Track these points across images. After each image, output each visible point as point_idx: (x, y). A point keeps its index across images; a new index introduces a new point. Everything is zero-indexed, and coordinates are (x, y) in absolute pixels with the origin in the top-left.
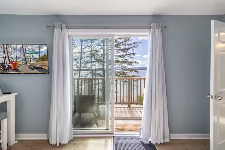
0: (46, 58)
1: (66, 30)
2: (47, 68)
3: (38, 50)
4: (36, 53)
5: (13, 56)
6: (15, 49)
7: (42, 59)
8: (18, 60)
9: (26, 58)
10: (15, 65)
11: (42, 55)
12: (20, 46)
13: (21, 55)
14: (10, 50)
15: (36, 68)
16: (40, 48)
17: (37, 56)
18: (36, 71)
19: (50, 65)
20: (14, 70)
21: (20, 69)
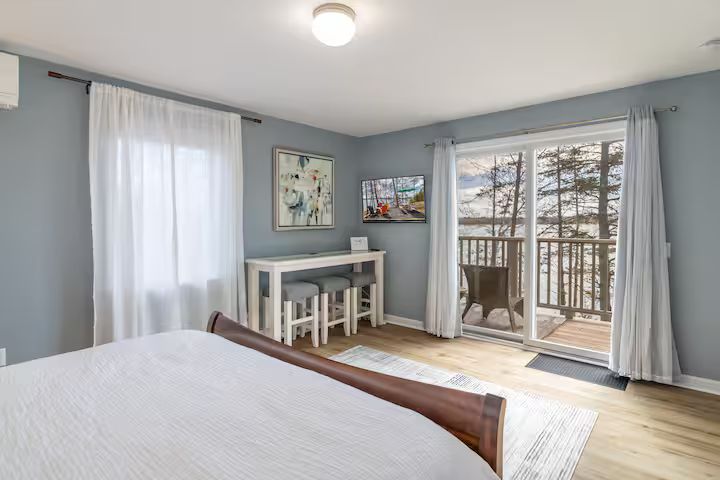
0: (424, 196)
1: (452, 148)
2: (423, 211)
3: (411, 186)
4: (409, 191)
5: (383, 196)
6: (385, 186)
7: (418, 198)
8: (389, 202)
9: (397, 198)
10: (385, 208)
11: (417, 192)
12: (391, 180)
13: (391, 194)
14: (379, 187)
15: (410, 212)
16: (415, 181)
17: (411, 194)
18: (409, 217)
19: (427, 207)
20: (385, 215)
21: (390, 214)
